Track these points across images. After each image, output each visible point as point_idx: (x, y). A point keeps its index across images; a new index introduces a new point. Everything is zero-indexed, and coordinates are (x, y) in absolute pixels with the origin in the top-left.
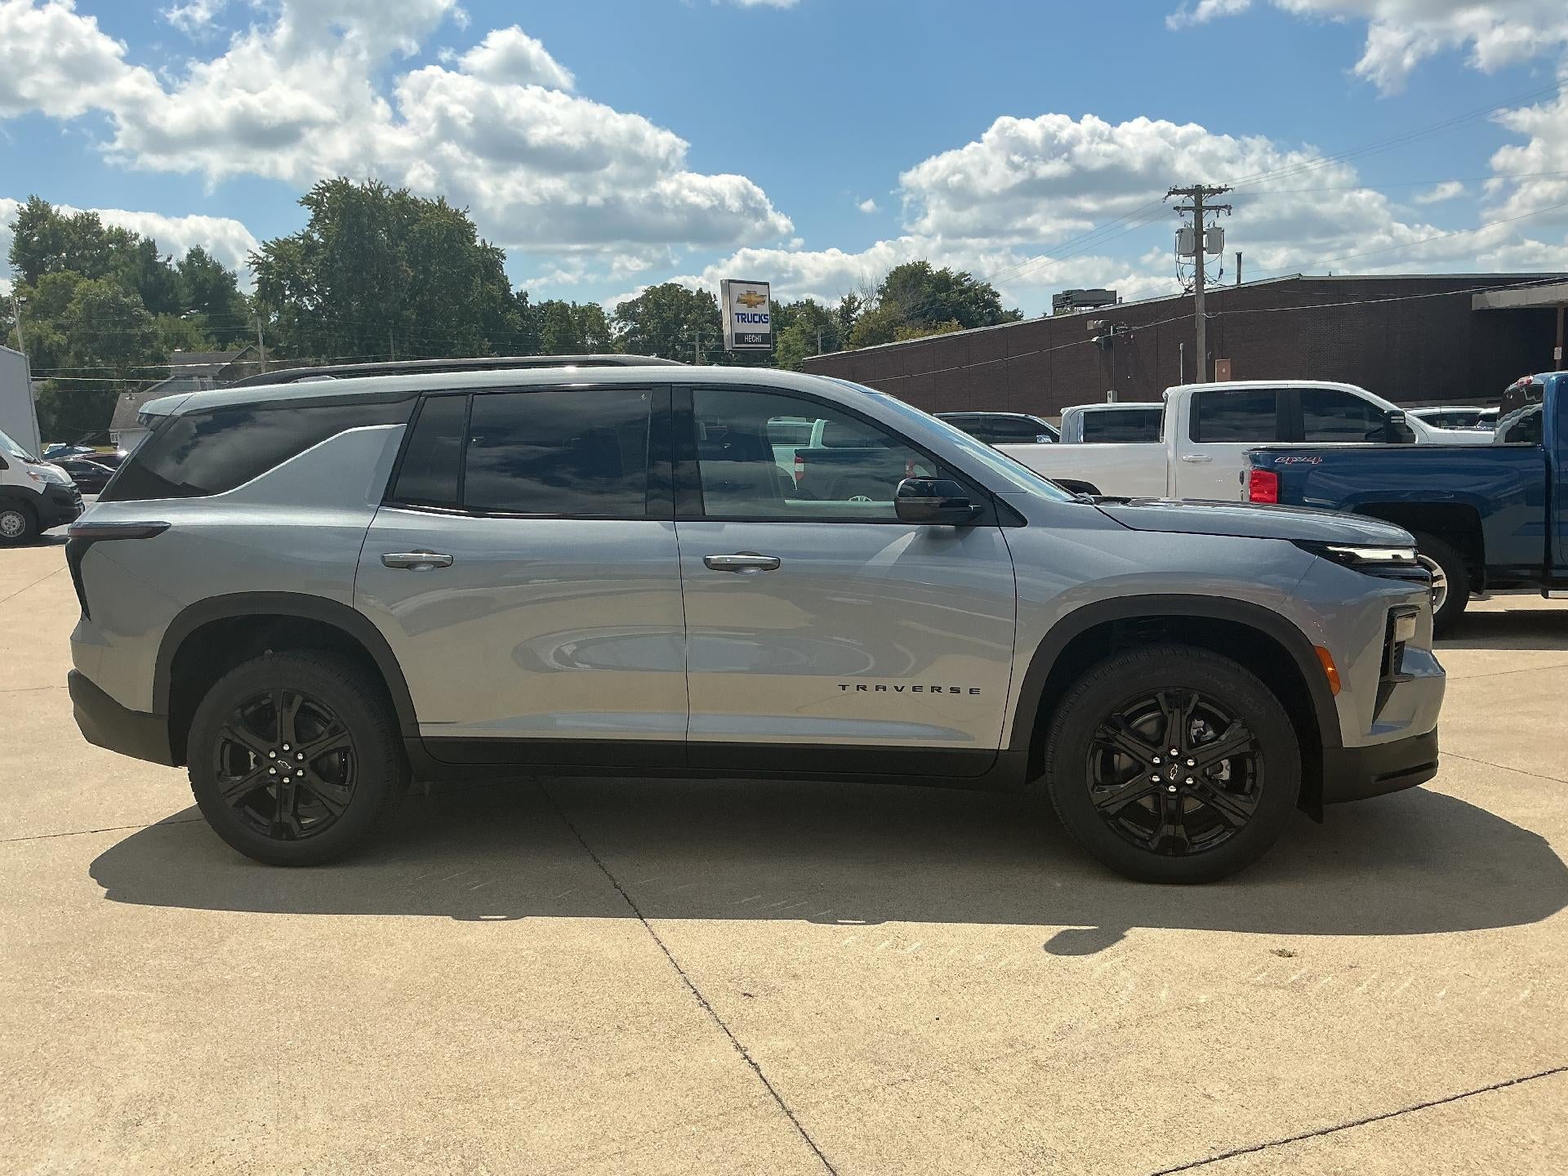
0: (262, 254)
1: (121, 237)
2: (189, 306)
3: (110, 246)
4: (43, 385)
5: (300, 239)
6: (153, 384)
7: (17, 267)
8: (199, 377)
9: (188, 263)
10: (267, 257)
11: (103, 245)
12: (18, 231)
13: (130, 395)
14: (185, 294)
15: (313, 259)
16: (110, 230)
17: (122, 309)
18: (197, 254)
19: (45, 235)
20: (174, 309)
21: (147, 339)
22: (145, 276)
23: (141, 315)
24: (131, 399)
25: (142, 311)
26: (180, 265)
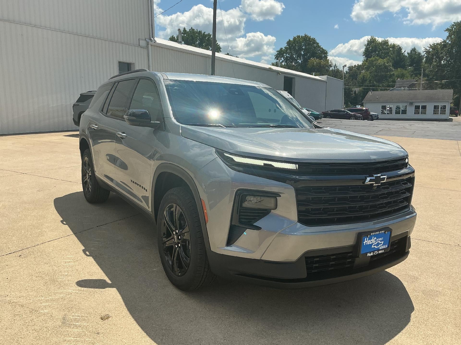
0: (428, 48)
1: (394, 46)
2: (408, 66)
3: (390, 49)
4: (360, 89)
5: (442, 42)
6: (390, 89)
7: (364, 57)
8: (403, 87)
9: (411, 53)
10: (430, 49)
11: (388, 49)
12: (366, 46)
13: (372, 92)
14: (408, 62)
15: (445, 49)
16: (391, 44)
17: (386, 67)
18: (414, 50)
19: (373, 47)
20: (404, 67)
21: (391, 76)
22: (396, 58)
23: (391, 69)
24: (371, 93)
25: (391, 68)
26: (408, 53)
